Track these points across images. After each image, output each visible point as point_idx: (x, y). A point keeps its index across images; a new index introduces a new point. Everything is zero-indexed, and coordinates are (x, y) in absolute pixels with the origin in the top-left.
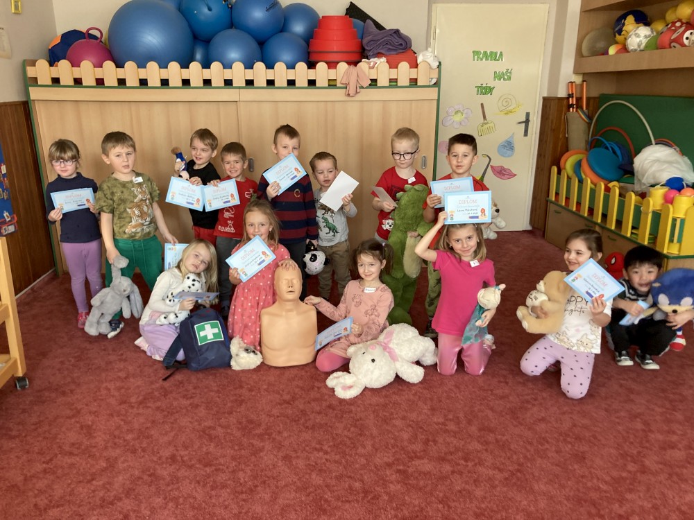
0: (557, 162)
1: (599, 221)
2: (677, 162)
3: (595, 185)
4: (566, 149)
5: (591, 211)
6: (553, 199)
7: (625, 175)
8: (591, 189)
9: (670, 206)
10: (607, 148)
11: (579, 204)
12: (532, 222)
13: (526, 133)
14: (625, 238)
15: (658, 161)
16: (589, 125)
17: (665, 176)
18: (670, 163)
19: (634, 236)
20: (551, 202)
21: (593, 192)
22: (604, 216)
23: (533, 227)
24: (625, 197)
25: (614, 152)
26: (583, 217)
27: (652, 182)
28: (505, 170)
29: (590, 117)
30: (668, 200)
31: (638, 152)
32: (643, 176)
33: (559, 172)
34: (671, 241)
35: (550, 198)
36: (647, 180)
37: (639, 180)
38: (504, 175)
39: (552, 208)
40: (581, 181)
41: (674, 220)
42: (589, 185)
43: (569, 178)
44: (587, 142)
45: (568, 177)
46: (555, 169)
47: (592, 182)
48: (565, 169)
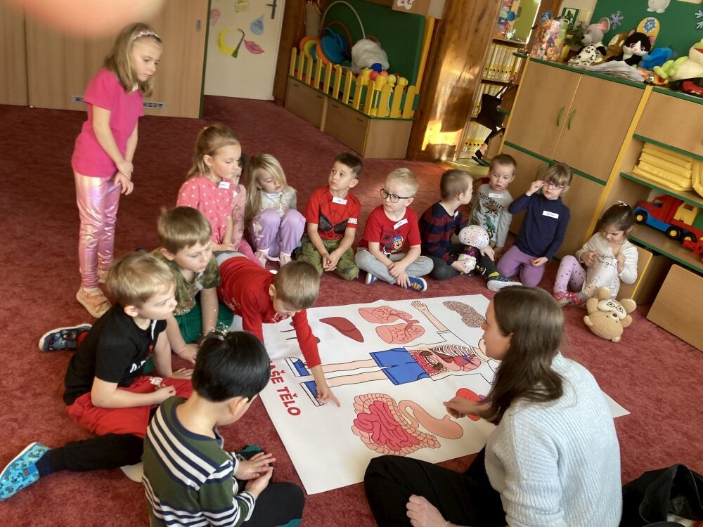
0: (297, 44)
1: (327, 93)
2: (379, 54)
3: (326, 66)
4: (304, 35)
5: (322, 85)
6: (293, 75)
7: (346, 60)
8: (323, 68)
9: (374, 82)
10: (333, 38)
11: (313, 79)
12: (275, 93)
13: (273, 17)
14: (345, 105)
15: (367, 51)
16: (321, 16)
17: (371, 62)
18: (375, 53)
19: (350, 104)
20: (292, 77)
21: (324, 70)
22: (331, 89)
23: (276, 98)
24: (345, 75)
25: (338, 42)
26: (316, 89)
27: (363, 65)
28: (256, 46)
29: (322, 11)
30: (373, 78)
31: (354, 43)
32: (358, 60)
33: (298, 53)
34: (373, 106)
35: (290, 74)
36: (360, 64)
37: (355, 64)
38: (254, 50)
39: (292, 81)
40: (315, 61)
41: (375, 92)
42: (320, 65)
43: (306, 59)
44: (319, 30)
45: (305, 56)
46: (295, 50)
47: (323, 63)
48: (303, 50)
